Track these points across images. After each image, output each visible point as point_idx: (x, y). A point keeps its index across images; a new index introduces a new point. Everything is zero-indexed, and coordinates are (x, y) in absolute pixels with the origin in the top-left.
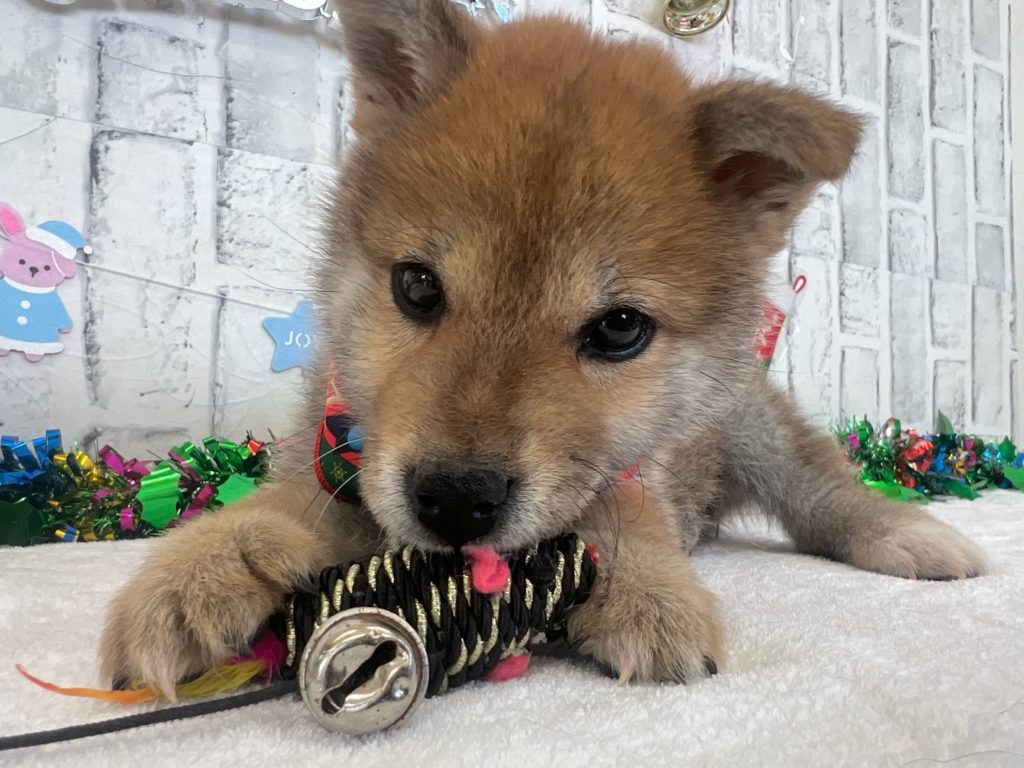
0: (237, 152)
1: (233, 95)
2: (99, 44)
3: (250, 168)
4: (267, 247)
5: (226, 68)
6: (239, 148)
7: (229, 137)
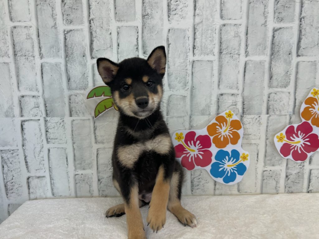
0: (245, 116)
1: (245, 103)
2: (218, 99)
3: (247, 118)
4: (251, 135)
5: (243, 98)
6: (245, 115)
7: (243, 112)
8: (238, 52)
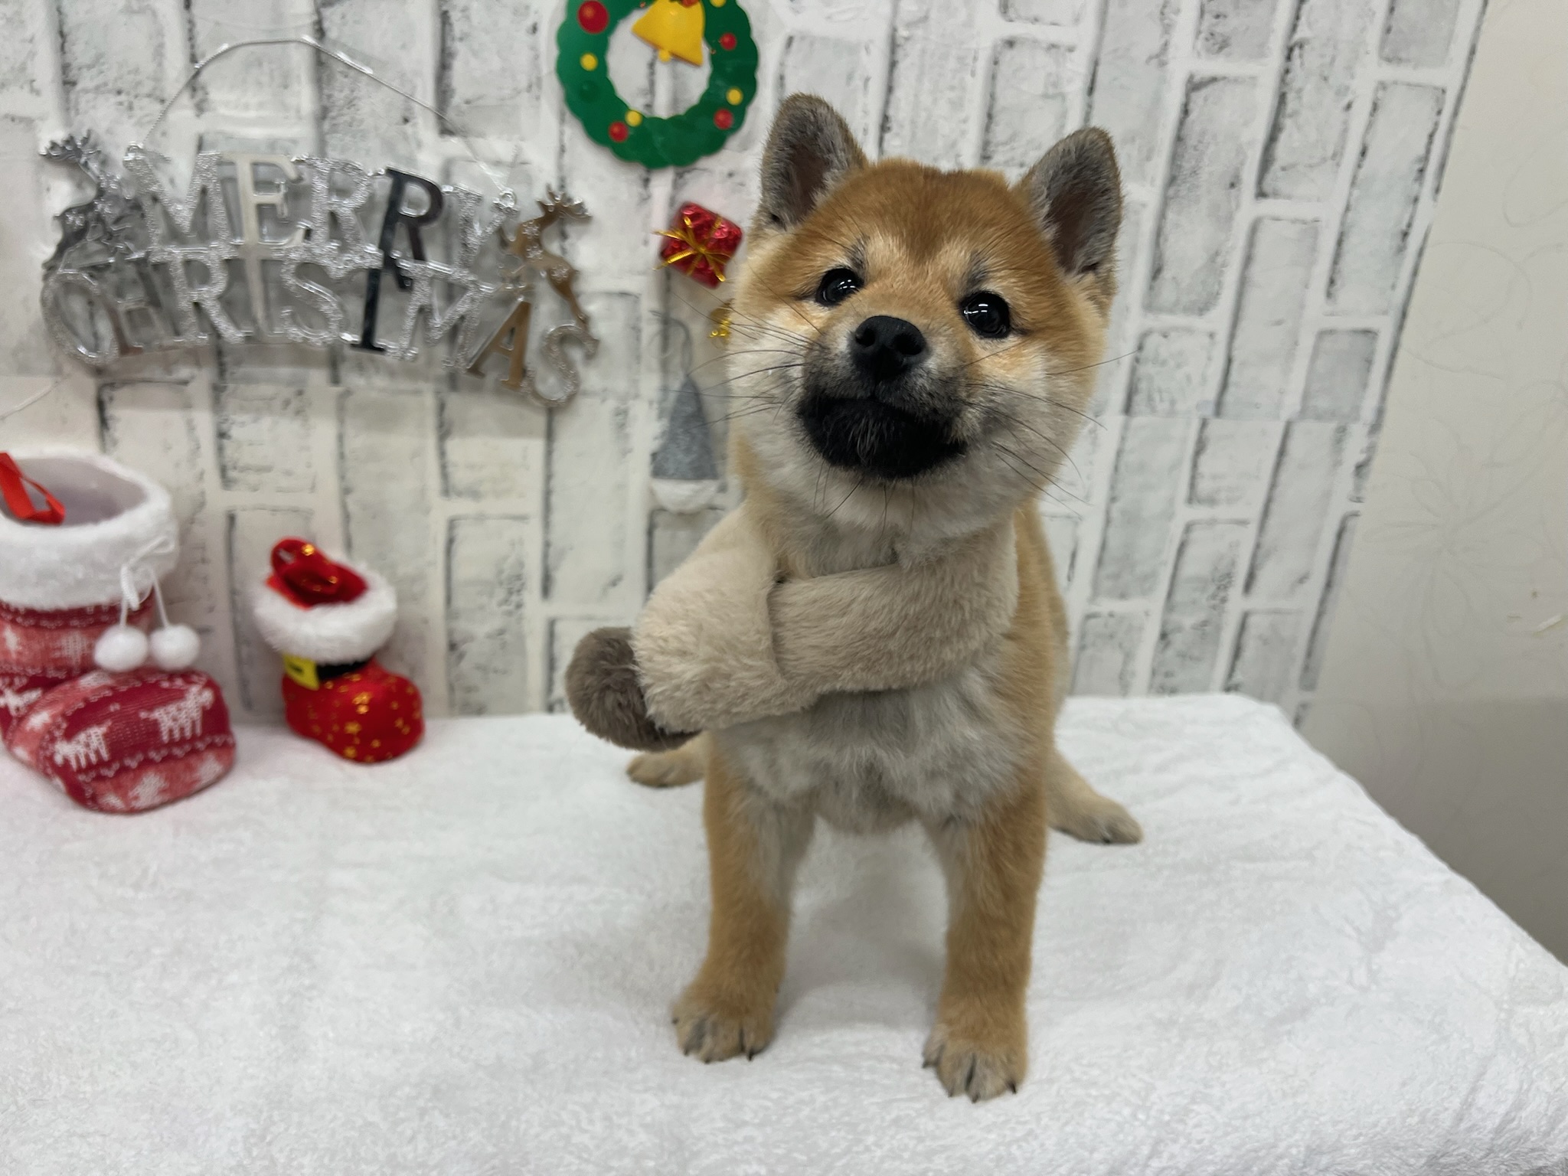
0: (231, 386)
6: (232, 382)
7: (222, 373)
8: (155, 89)
